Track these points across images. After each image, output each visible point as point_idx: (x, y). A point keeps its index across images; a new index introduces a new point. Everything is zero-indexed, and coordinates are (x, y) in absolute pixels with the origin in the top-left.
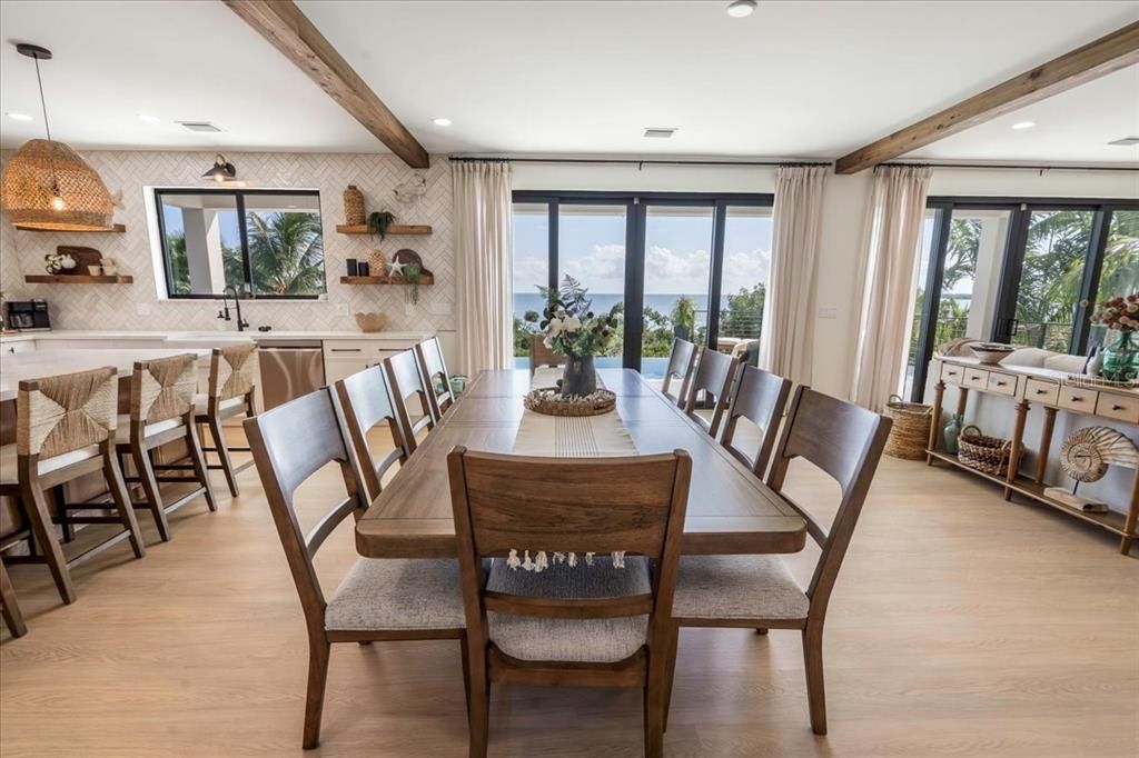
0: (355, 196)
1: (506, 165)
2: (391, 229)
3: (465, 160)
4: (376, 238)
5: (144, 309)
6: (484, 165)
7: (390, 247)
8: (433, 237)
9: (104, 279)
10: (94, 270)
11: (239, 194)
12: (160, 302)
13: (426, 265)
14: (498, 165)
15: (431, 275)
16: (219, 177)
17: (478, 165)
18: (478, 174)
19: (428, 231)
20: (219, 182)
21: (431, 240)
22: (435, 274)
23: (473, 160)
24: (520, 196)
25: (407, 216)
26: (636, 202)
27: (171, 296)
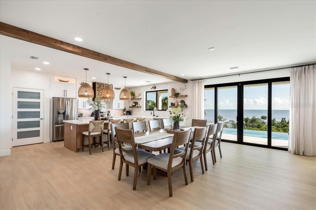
0: (173, 90)
1: (203, 80)
2: (179, 96)
3: (195, 80)
4: (176, 98)
5: (142, 112)
6: (198, 81)
7: (179, 100)
8: (188, 97)
9: (138, 107)
10: (136, 105)
11: (157, 91)
12: (144, 111)
13: (186, 103)
14: (201, 80)
15: (187, 105)
16: (153, 89)
17: (196, 81)
18: (197, 83)
19: (187, 96)
20: (153, 90)
21: (187, 98)
22: (188, 105)
23: (196, 80)
24: (206, 87)
25: (183, 93)
26: (240, 85)
27: (146, 110)
